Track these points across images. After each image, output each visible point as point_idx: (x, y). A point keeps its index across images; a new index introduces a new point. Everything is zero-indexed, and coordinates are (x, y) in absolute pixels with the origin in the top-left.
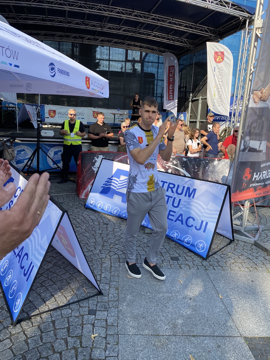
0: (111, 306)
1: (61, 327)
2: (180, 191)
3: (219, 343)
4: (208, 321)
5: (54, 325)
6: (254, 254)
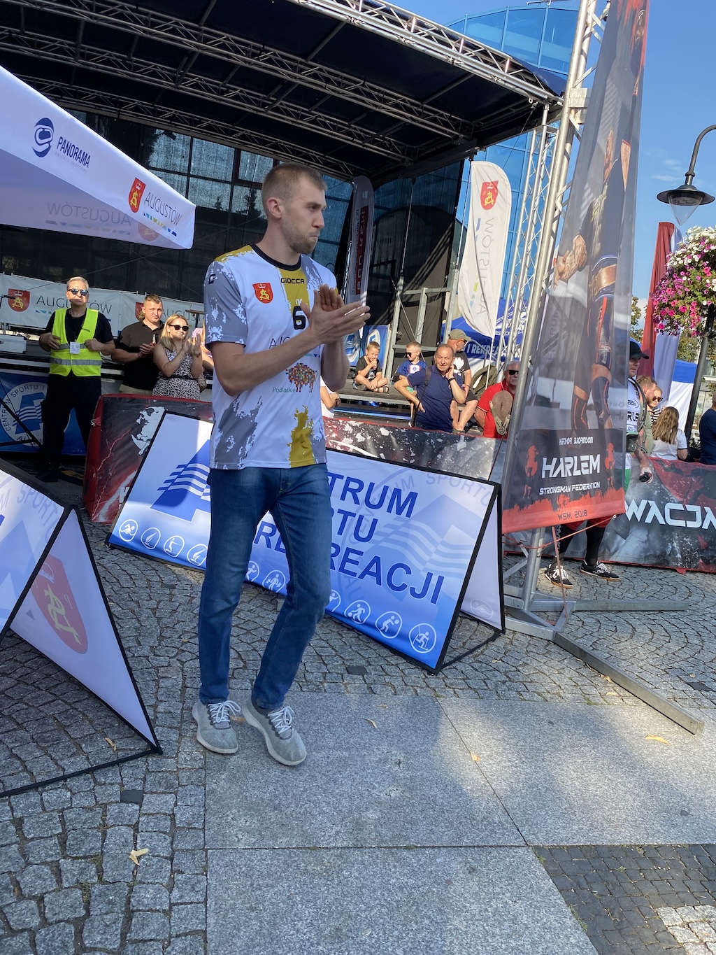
0: (185, 781)
1: (41, 835)
2: (375, 498)
3: (473, 861)
4: (443, 812)
5: (21, 829)
6: (553, 663)
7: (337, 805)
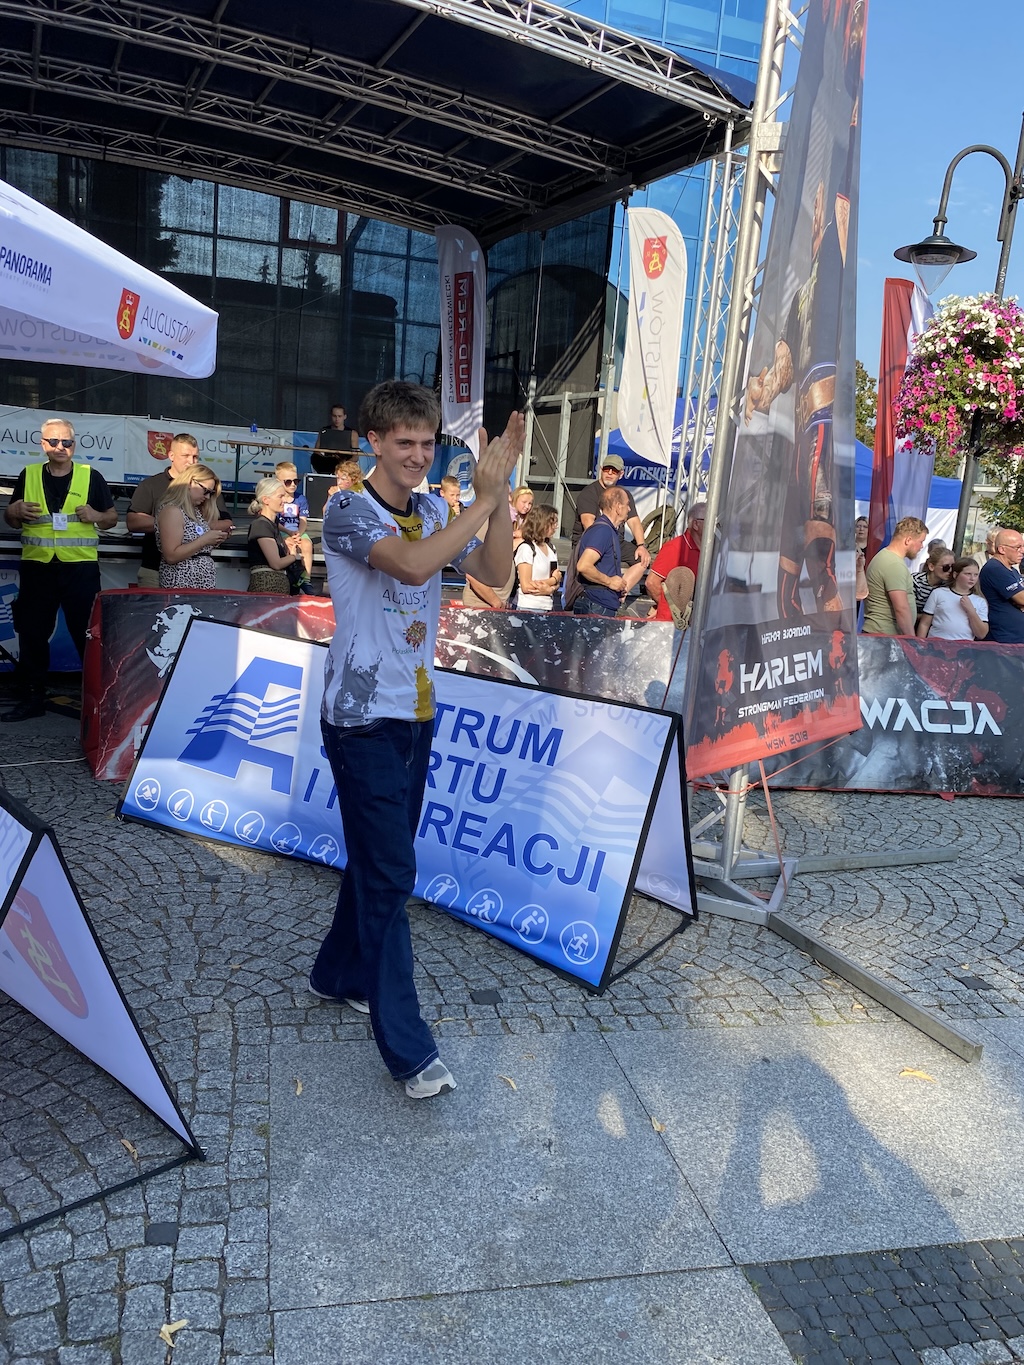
0: (239, 1201)
1: (29, 1310)
2: (501, 739)
3: (657, 1298)
4: (614, 1220)
6: (768, 962)
7: (461, 1222)
